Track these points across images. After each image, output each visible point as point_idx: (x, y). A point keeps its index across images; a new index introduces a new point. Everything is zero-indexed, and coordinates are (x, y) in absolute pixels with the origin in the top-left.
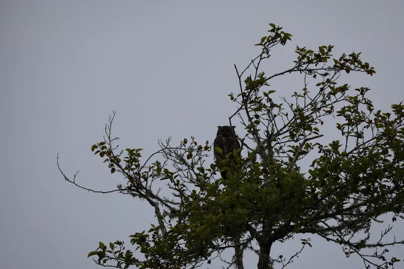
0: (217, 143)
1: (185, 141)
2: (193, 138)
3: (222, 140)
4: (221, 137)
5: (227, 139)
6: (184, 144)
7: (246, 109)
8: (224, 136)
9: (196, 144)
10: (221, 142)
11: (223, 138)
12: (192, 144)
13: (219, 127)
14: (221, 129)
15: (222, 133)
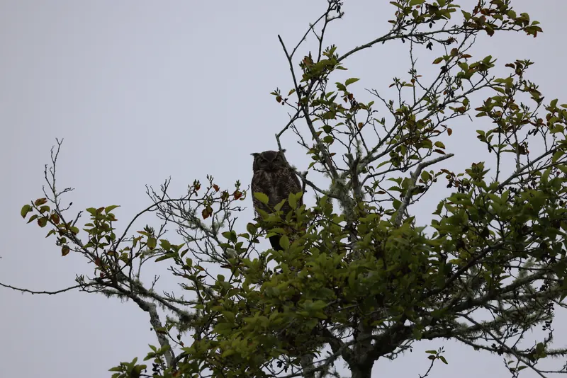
0: (257, 185)
1: (197, 186)
2: (211, 179)
3: (265, 179)
4: (263, 173)
6: (194, 192)
8: (267, 172)
9: (217, 188)
12: (209, 189)
13: (255, 155)
14: (262, 158)
15: (264, 165)
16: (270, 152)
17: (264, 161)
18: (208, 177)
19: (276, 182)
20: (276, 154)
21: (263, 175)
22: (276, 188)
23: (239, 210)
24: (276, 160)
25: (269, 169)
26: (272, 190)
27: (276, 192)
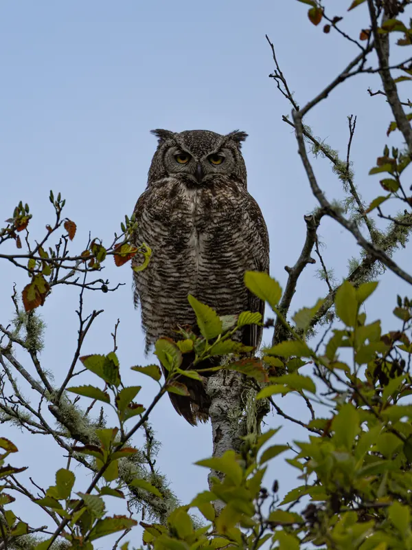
1: (21, 219)
2: (59, 204)
3: (179, 204)
5: (207, 204)
6: (12, 234)
7: (384, 70)
8: (191, 186)
10: (176, 215)
11: (186, 194)
12: (50, 230)
13: (162, 134)
14: (179, 148)
15: (181, 167)
16: (203, 132)
17: (184, 156)
18: (51, 198)
19: (208, 218)
20: (219, 143)
21: (174, 192)
22: (205, 237)
23: (105, 289)
24: (215, 157)
25: (191, 177)
26: (192, 239)
27: (202, 248)
